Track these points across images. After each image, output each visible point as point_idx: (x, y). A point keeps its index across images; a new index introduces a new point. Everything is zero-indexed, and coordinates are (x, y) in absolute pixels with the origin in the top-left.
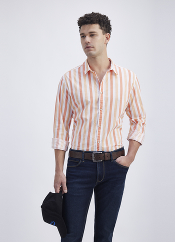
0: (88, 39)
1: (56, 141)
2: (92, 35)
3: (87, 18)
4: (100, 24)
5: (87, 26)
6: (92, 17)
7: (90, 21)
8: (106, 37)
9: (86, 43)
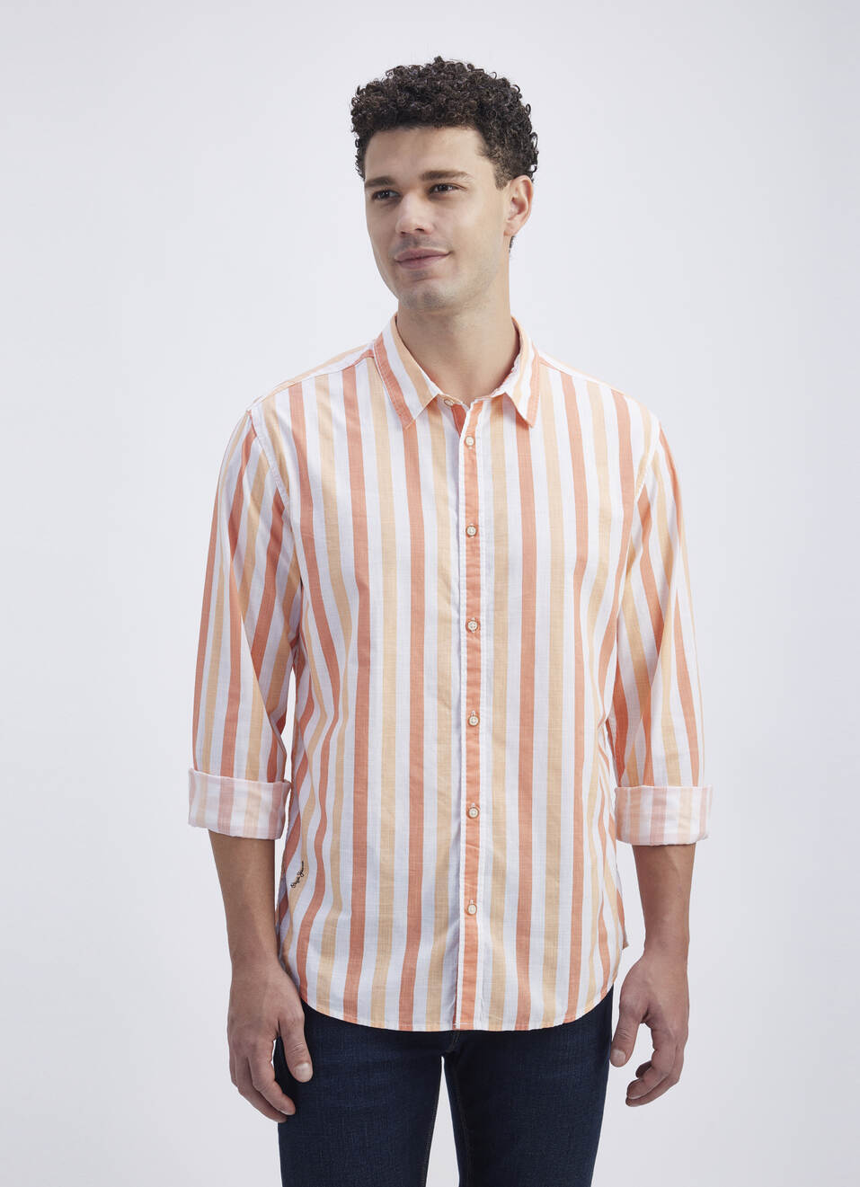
0: (416, 211)
1: (215, 791)
2: (438, 186)
3: (410, 89)
4: (483, 130)
5: (409, 138)
6: (440, 90)
7: (428, 108)
8: (514, 200)
9: (403, 233)
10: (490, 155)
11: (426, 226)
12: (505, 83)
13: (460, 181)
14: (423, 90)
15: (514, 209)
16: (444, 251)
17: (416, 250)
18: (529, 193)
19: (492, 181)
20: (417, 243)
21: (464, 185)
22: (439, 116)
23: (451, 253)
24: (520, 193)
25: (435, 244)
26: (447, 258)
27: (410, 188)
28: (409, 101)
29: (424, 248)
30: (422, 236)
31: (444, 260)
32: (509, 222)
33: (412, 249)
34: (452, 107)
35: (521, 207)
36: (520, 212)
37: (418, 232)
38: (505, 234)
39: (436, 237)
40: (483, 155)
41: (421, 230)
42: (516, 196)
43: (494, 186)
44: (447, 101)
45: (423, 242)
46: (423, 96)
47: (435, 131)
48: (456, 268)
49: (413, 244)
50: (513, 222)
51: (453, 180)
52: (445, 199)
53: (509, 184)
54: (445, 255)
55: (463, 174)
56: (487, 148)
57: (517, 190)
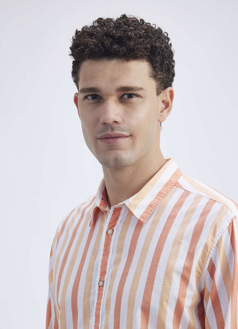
8: (163, 102)
9: (104, 123)
10: (154, 77)
11: (118, 119)
12: (160, 31)
13: (140, 93)
14: (120, 37)
15: (163, 106)
16: (128, 134)
17: (112, 133)
18: (172, 97)
19: (155, 91)
20: (113, 129)
21: (141, 95)
22: (130, 54)
23: (131, 136)
24: (167, 98)
25: (123, 130)
26: (129, 138)
27: (109, 95)
28: (112, 44)
29: (117, 132)
30: (116, 125)
31: (127, 139)
32: (161, 114)
33: (110, 132)
34: (137, 49)
35: (167, 105)
36: (166, 108)
37: (114, 123)
38: (159, 121)
39: (123, 126)
40: (151, 77)
41: (116, 122)
42: (165, 99)
43: (156, 94)
44: (134, 45)
45: (117, 128)
46: (120, 41)
47: (126, 62)
48: (133, 144)
49: (110, 130)
50: (162, 114)
51: (135, 92)
52: (130, 103)
53: (162, 92)
54: (127, 137)
55: (141, 89)
56: (154, 73)
57: (166, 96)
